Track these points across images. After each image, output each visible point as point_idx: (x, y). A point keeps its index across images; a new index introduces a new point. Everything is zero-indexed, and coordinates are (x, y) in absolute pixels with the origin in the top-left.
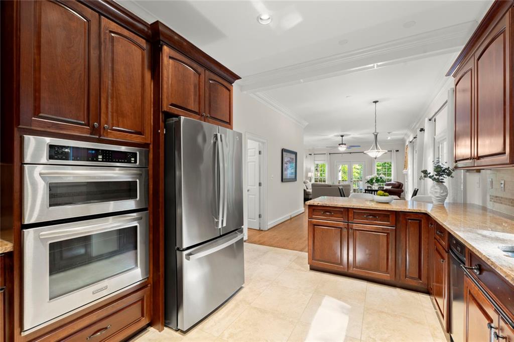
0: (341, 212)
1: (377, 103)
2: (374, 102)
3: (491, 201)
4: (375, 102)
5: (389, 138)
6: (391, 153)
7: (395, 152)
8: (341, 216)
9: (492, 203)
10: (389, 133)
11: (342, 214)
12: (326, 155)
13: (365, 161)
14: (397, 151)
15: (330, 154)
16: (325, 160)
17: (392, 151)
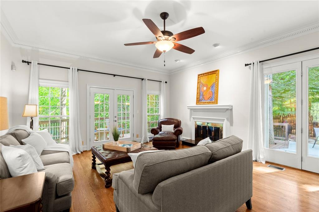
12: (70, 70)
13: (133, 91)
14: (166, 82)
15: (78, 70)
16: (68, 82)
17: (161, 82)
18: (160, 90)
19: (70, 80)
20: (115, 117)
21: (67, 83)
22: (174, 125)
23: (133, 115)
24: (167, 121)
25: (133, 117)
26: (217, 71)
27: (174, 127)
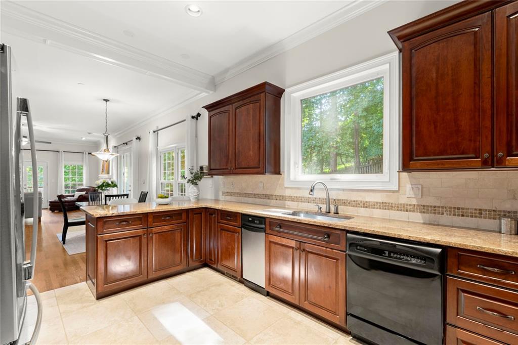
0: (140, 219)
1: (107, 102)
2: (104, 100)
3: (223, 195)
4: (106, 101)
5: (84, 139)
6: (83, 155)
7: (87, 154)
8: (140, 222)
9: (224, 196)
10: (89, 133)
11: (141, 220)
13: (48, 162)
14: (90, 153)
17: (83, 153)
18: (83, 161)
23: (47, 184)
27: (86, 193)
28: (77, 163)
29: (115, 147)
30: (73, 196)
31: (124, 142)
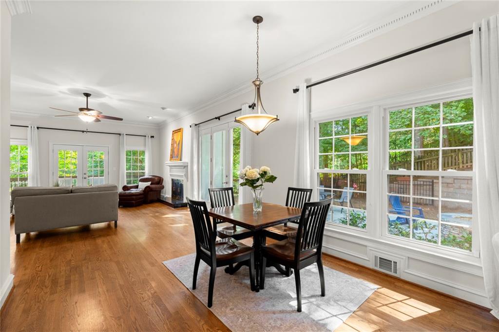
4: (258, 20)
5: (150, 118)
6: (145, 139)
7: (150, 137)
10: (163, 109)
12: (29, 129)
13: (108, 147)
14: (152, 137)
15: (38, 128)
16: (27, 139)
17: (146, 136)
18: (145, 145)
19: (29, 138)
20: (85, 174)
21: (26, 141)
22: (150, 182)
23: (108, 172)
24: (151, 178)
25: (108, 174)
26: (180, 129)
27: (151, 184)
28: (139, 148)
29: (196, 125)
30: (137, 187)
31: (217, 117)
